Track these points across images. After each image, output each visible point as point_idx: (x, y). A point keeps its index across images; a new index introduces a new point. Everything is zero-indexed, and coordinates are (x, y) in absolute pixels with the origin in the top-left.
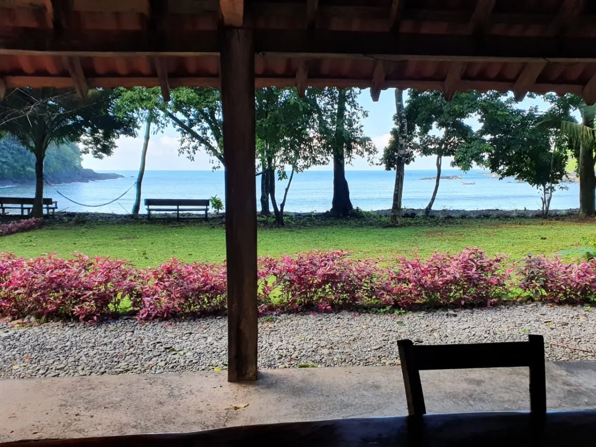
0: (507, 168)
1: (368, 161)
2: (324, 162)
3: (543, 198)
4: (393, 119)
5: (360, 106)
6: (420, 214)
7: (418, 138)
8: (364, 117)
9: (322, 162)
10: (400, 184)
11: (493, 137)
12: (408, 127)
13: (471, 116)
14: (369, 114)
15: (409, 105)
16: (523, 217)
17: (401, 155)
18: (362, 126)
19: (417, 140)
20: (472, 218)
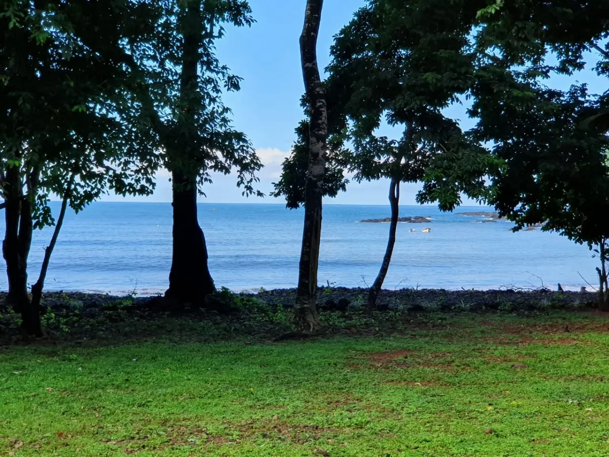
0: (527, 207)
1: (238, 185)
2: (143, 187)
3: (601, 269)
4: (300, 102)
5: (220, 65)
6: (359, 302)
7: (351, 141)
8: (229, 89)
9: (138, 187)
10: (313, 237)
11: (501, 144)
12: (329, 118)
13: (458, 100)
14: (241, 84)
15: (332, 76)
16: (562, 307)
17: (315, 176)
18: (226, 110)
19: (349, 145)
20: (463, 310)
